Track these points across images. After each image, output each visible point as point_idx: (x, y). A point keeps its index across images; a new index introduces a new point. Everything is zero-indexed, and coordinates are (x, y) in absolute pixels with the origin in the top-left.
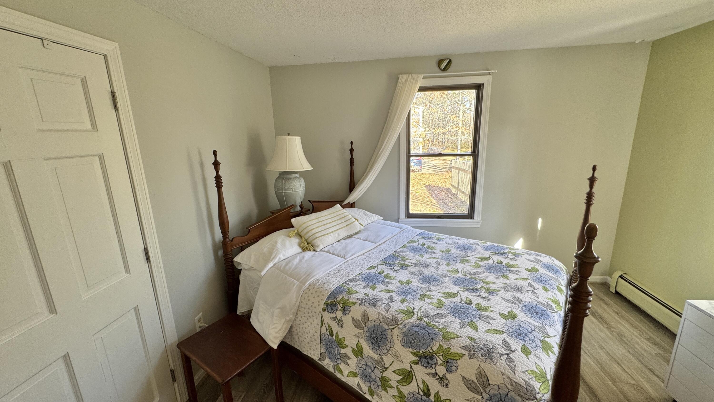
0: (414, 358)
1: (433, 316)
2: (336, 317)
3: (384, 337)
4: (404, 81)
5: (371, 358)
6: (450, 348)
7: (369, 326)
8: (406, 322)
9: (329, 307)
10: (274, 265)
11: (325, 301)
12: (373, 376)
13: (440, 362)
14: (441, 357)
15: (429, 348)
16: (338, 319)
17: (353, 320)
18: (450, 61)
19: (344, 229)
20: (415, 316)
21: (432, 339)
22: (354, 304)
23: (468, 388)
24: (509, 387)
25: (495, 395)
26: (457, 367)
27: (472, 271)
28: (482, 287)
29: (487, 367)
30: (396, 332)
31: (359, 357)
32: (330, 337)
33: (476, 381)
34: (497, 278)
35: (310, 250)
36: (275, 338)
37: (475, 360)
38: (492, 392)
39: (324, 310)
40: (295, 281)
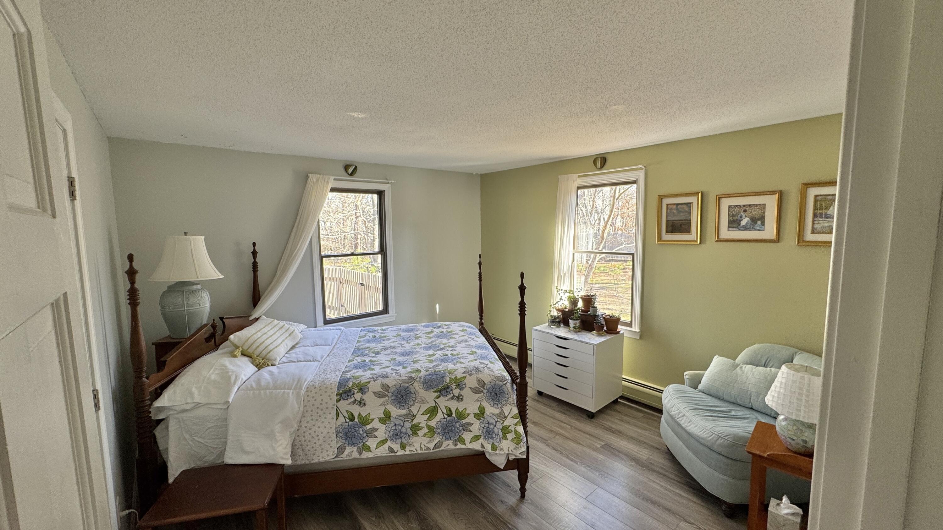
0: (436, 394)
1: (433, 367)
2: (355, 400)
3: (408, 392)
4: (315, 180)
5: (400, 416)
6: (456, 377)
7: (392, 391)
8: (419, 376)
9: (343, 395)
10: (239, 388)
11: (336, 392)
12: (404, 430)
13: (454, 387)
14: (454, 384)
15: (444, 383)
16: (358, 401)
17: (374, 394)
18: (356, 168)
19: (288, 338)
20: (422, 371)
21: (443, 377)
22: (369, 382)
23: (475, 393)
24: (495, 379)
25: (490, 388)
26: (465, 384)
27: (430, 341)
28: (444, 347)
29: (480, 376)
30: (416, 384)
31: (387, 422)
32: (350, 423)
33: (478, 386)
34: (448, 340)
35: (268, 365)
36: (286, 454)
37: (473, 375)
38: (488, 387)
39: (338, 401)
40: (286, 391)
